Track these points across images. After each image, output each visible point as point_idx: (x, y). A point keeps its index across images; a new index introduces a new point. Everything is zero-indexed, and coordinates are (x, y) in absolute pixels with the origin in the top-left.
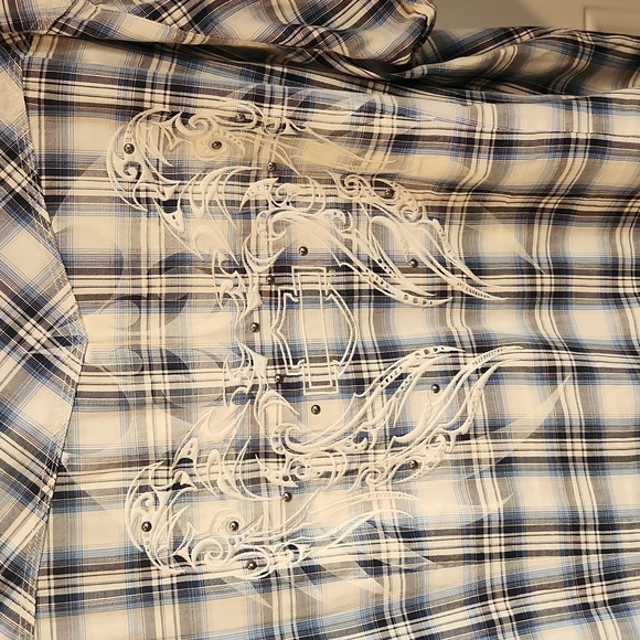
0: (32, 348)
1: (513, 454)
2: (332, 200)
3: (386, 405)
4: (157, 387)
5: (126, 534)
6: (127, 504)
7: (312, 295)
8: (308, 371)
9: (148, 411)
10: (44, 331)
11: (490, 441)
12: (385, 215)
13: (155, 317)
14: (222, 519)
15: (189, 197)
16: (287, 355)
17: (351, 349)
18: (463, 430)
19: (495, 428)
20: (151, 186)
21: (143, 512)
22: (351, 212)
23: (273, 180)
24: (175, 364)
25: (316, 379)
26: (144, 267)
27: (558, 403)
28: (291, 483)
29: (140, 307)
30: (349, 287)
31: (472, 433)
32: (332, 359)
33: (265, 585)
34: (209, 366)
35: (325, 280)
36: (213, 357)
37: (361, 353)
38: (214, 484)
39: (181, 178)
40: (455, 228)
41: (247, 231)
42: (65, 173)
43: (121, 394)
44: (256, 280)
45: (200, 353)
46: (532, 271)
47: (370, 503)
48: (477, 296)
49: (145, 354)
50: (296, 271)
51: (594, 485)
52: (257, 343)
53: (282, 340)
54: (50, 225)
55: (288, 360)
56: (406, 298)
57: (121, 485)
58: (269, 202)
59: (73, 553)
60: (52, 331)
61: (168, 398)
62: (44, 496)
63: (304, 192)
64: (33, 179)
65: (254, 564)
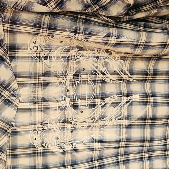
0: (5, 97)
1: (132, 124)
2: (93, 55)
3: (101, 111)
4: (39, 107)
5: (29, 141)
6: (30, 134)
7: (84, 82)
8: (81, 102)
9: (37, 112)
10: (9, 93)
11: (126, 120)
12: (108, 59)
13: (40, 88)
14: (54, 137)
15: (52, 55)
16: (75, 98)
17: (93, 96)
18: (120, 117)
19: (128, 117)
20: (41, 52)
21: (34, 136)
22: (98, 58)
23: (77, 50)
24: (45, 101)
25: (83, 104)
26: (37, 75)
27: (146, 111)
28: (73, 128)
29: (36, 86)
30: (95, 79)
31: (122, 118)
32: (88, 99)
33: (64, 153)
34: (54, 101)
35: (88, 77)
36: (55, 98)
37: (96, 97)
38: (53, 129)
39: (50, 50)
40: (128, 62)
41: (68, 65)
42: (15, 49)
43: (29, 109)
44: (69, 78)
45: (52, 98)
46: (147, 74)
47: (93, 133)
48: (130, 80)
49: (37, 98)
50: (81, 75)
51: (151, 131)
52: (68, 95)
53: (75, 94)
54: (11, 65)
55: (76, 99)
56: (111, 81)
57: (29, 129)
58: (75, 56)
59: (16, 145)
60: (11, 93)
61: (42, 109)
62: (8, 133)
63: (86, 53)
64: (6, 51)
65: (62, 148)
